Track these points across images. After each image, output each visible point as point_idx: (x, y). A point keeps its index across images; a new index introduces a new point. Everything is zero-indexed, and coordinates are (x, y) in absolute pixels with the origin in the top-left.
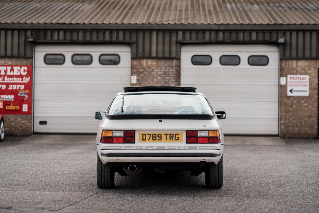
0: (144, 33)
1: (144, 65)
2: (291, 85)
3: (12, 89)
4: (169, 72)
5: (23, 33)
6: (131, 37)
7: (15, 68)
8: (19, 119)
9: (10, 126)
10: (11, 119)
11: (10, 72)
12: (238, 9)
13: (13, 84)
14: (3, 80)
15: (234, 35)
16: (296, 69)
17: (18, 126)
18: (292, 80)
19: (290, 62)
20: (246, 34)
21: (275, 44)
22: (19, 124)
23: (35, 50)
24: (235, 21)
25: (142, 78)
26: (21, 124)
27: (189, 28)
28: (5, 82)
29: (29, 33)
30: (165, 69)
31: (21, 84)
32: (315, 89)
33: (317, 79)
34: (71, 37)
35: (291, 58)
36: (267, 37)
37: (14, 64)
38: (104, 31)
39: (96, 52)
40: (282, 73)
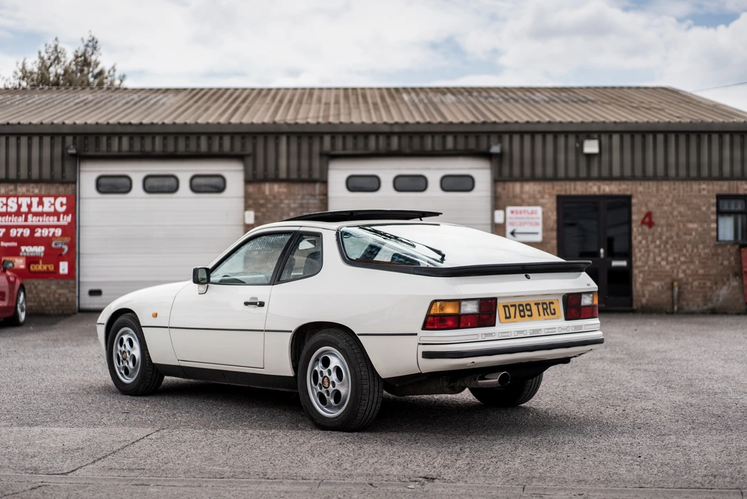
0: (266, 138)
1: (267, 192)
2: (512, 224)
3: (41, 236)
4: (308, 204)
5: (58, 140)
6: (243, 146)
7: (46, 200)
8: (53, 287)
9: (37, 300)
10: (40, 287)
11: (38, 207)
12: (421, 101)
13: (42, 227)
14: (26, 220)
15: (416, 141)
16: (521, 198)
17: (52, 299)
18: (514, 215)
19: (510, 185)
20: (438, 140)
21: (486, 155)
22: (54, 295)
23: (81, 169)
24: (418, 119)
25: (264, 214)
26: (57, 296)
27: (342, 129)
28: (29, 223)
29: (69, 140)
30: (303, 198)
31: (56, 227)
32: (552, 230)
33: (555, 213)
34: (142, 146)
35: (512, 179)
36: (472, 144)
37: (43, 193)
38: (198, 135)
39: (184, 171)
40: (498, 202)
